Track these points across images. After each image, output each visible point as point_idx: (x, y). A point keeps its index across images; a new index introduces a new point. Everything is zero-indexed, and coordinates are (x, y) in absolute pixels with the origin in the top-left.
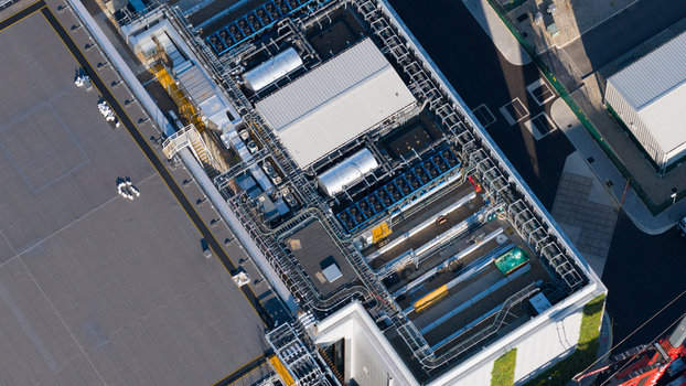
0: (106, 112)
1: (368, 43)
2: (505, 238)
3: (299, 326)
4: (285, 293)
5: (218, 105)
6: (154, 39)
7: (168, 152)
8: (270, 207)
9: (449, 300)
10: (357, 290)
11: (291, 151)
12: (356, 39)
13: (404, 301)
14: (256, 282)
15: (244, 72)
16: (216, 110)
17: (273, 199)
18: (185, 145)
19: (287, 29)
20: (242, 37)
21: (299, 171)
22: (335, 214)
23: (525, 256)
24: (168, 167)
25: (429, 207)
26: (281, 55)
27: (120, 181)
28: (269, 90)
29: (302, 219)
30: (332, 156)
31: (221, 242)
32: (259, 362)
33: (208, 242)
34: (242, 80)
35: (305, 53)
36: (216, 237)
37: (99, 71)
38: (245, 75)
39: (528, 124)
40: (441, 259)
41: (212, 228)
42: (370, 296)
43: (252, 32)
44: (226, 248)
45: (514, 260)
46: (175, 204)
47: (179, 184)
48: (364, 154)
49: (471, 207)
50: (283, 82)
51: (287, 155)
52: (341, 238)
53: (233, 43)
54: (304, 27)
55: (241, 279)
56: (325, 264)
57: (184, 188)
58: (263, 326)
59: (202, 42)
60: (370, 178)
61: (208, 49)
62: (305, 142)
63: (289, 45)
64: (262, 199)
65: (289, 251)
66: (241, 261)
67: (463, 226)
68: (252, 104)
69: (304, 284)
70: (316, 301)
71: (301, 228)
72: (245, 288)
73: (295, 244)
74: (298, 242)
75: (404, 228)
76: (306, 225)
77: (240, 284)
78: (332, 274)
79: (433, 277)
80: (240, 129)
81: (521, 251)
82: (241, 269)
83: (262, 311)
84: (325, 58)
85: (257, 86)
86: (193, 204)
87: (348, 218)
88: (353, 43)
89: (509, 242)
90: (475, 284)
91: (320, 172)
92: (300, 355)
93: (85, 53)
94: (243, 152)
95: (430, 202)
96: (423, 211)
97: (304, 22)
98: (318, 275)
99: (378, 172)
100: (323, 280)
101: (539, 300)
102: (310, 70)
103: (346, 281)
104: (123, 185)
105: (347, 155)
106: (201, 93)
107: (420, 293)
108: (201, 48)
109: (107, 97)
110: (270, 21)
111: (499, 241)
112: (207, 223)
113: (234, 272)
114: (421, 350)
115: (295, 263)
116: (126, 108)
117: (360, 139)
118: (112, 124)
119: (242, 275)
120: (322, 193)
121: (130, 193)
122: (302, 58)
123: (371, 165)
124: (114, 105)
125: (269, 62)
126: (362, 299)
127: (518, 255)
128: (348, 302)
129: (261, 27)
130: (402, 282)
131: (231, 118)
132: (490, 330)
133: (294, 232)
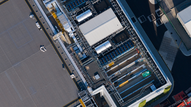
1: (110, 9)
2: (145, 67)
3: (88, 91)
4: (84, 81)
5: (69, 26)
6: (52, 4)
7: (54, 38)
8: (81, 56)
9: (129, 84)
10: (103, 82)
11: (88, 40)
12: (107, 8)
13: (116, 84)
14: (77, 77)
15: (76, 16)
17: (82, 54)
18: (59, 37)
19: (88, 4)
20: (76, 6)
21: (90, 47)
22: (99, 59)
23: (150, 73)
24: (54, 43)
25: (125, 57)
26: (87, 11)
27: (41, 46)
28: (83, 22)
29: (90, 60)
30: (99, 42)
31: (68, 65)
32: (76, 100)
33: (64, 65)
34: (75, 18)
35: (93, 12)
36: (66, 63)
37: (36, 13)
38: (76, 17)
39: (155, 22)
40: (127, 72)
41: (65, 61)
42: (107, 84)
43: (79, 5)
44: (69, 67)
45: (147, 74)
46: (55, 53)
47: (57, 48)
48: (108, 43)
49: (136, 57)
50: (86, 20)
51: (86, 41)
52: (100, 67)
53: (73, 8)
54: (93, 3)
55: (73, 76)
56: (95, 74)
57: (58, 49)
58: (78, 90)
59: (65, 7)
60: (109, 49)
62: (92, 38)
63: (89, 9)
64: (79, 54)
65: (86, 70)
66: (73, 71)
67: (134, 63)
68: (78, 26)
69: (90, 80)
70: (93, 85)
71: (89, 63)
72: (74, 79)
73: (88, 68)
74: (88, 67)
75: (118, 63)
76: (91, 62)
77: (72, 78)
78: (97, 77)
79: (125, 77)
80: (74, 33)
81: (149, 71)
82: (73, 73)
83: (78, 86)
84: (99, 13)
85: (79, 21)
86: (61, 54)
87: (102, 61)
88: (106, 9)
89: (146, 68)
90: (136, 80)
92: (87, 100)
93: (33, 7)
94: (75, 39)
95: (125, 55)
96: (123, 58)
97: (93, 2)
98: (93, 77)
100: (95, 79)
101: (153, 87)
102: (94, 17)
103: (101, 79)
104: (42, 47)
105: (103, 42)
106: (64, 22)
107: (121, 82)
108: (65, 9)
109: (38, 21)
110: (84, 2)
111: (143, 67)
112: (64, 59)
113: (71, 74)
114: (120, 100)
115: (87, 73)
116: (43, 24)
117: (107, 38)
118: (40, 29)
119: (73, 75)
120: (95, 52)
121: (44, 50)
123: (109, 45)
124: (40, 24)
125: (83, 13)
126: (105, 85)
127: (148, 73)
128: (101, 85)
129: (81, 3)
130: (116, 78)
131: (72, 30)
132: (139, 95)
133: (88, 64)
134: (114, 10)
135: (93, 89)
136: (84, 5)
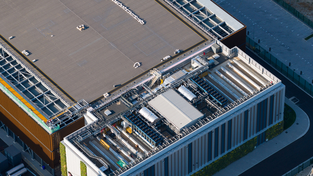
0: (166, 58)
1: (201, 115)
4: (102, 105)
5: (171, 81)
10: (102, 120)
11: (156, 98)
12: (202, 112)
16: (169, 81)
18: (155, 75)
20: (199, 84)
21: (147, 102)
22: (132, 112)
27: (140, 63)
29: (128, 104)
30: (155, 110)
31: (120, 89)
36: (122, 88)
37: (182, 55)
38: (184, 87)
41: (125, 86)
43: (201, 86)
44: (118, 90)
45: (122, 164)
46: (133, 77)
47: (141, 77)
48: (155, 117)
50: (182, 95)
51: (153, 98)
52: (122, 114)
53: (196, 82)
54: (206, 99)
55: (106, 95)
56: (113, 112)
58: (90, 102)
59: (195, 74)
60: (146, 120)
61: (192, 76)
63: (197, 96)
64: (136, 95)
65: (116, 102)
66: (113, 95)
67: (134, 151)
68: (172, 88)
70: (97, 110)
72: (103, 97)
74: (120, 104)
76: (126, 105)
77: (104, 95)
78: (107, 112)
80: (163, 88)
82: (110, 95)
83: (95, 101)
84: (194, 105)
85: (180, 90)
86: (134, 81)
87: (131, 116)
91: (148, 108)
93: (189, 51)
97: (208, 99)
99: (149, 122)
100: (105, 111)
101: (104, 168)
102: (188, 102)
103: (106, 117)
105: (155, 114)
106: (175, 76)
112: (127, 85)
113: (109, 93)
115: (111, 104)
116: (169, 62)
117: (162, 116)
118: (163, 59)
119: (108, 95)
120: (140, 108)
121: (136, 66)
122: (193, 99)
123: (152, 120)
124: (169, 60)
126: (99, 121)
128: (97, 117)
129: (204, 88)
130: (112, 138)
131: (167, 85)
133: (123, 103)
134: (202, 119)
135: (92, 112)
136: (202, 92)
